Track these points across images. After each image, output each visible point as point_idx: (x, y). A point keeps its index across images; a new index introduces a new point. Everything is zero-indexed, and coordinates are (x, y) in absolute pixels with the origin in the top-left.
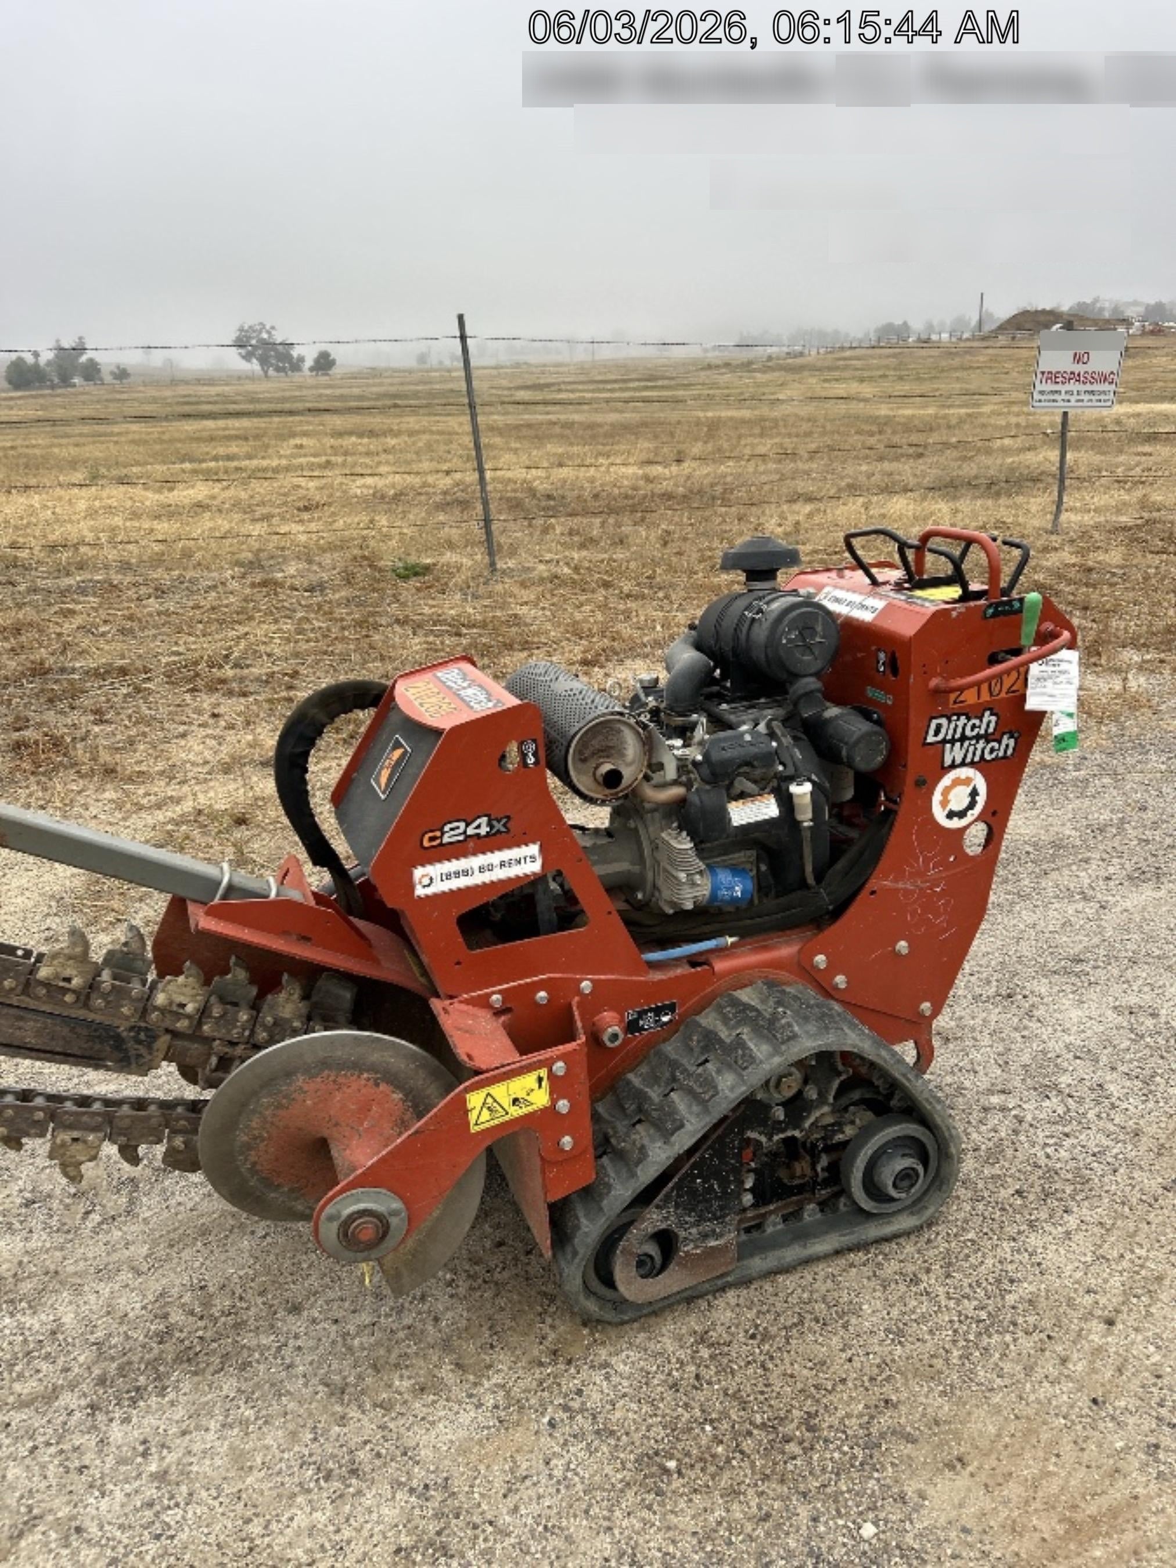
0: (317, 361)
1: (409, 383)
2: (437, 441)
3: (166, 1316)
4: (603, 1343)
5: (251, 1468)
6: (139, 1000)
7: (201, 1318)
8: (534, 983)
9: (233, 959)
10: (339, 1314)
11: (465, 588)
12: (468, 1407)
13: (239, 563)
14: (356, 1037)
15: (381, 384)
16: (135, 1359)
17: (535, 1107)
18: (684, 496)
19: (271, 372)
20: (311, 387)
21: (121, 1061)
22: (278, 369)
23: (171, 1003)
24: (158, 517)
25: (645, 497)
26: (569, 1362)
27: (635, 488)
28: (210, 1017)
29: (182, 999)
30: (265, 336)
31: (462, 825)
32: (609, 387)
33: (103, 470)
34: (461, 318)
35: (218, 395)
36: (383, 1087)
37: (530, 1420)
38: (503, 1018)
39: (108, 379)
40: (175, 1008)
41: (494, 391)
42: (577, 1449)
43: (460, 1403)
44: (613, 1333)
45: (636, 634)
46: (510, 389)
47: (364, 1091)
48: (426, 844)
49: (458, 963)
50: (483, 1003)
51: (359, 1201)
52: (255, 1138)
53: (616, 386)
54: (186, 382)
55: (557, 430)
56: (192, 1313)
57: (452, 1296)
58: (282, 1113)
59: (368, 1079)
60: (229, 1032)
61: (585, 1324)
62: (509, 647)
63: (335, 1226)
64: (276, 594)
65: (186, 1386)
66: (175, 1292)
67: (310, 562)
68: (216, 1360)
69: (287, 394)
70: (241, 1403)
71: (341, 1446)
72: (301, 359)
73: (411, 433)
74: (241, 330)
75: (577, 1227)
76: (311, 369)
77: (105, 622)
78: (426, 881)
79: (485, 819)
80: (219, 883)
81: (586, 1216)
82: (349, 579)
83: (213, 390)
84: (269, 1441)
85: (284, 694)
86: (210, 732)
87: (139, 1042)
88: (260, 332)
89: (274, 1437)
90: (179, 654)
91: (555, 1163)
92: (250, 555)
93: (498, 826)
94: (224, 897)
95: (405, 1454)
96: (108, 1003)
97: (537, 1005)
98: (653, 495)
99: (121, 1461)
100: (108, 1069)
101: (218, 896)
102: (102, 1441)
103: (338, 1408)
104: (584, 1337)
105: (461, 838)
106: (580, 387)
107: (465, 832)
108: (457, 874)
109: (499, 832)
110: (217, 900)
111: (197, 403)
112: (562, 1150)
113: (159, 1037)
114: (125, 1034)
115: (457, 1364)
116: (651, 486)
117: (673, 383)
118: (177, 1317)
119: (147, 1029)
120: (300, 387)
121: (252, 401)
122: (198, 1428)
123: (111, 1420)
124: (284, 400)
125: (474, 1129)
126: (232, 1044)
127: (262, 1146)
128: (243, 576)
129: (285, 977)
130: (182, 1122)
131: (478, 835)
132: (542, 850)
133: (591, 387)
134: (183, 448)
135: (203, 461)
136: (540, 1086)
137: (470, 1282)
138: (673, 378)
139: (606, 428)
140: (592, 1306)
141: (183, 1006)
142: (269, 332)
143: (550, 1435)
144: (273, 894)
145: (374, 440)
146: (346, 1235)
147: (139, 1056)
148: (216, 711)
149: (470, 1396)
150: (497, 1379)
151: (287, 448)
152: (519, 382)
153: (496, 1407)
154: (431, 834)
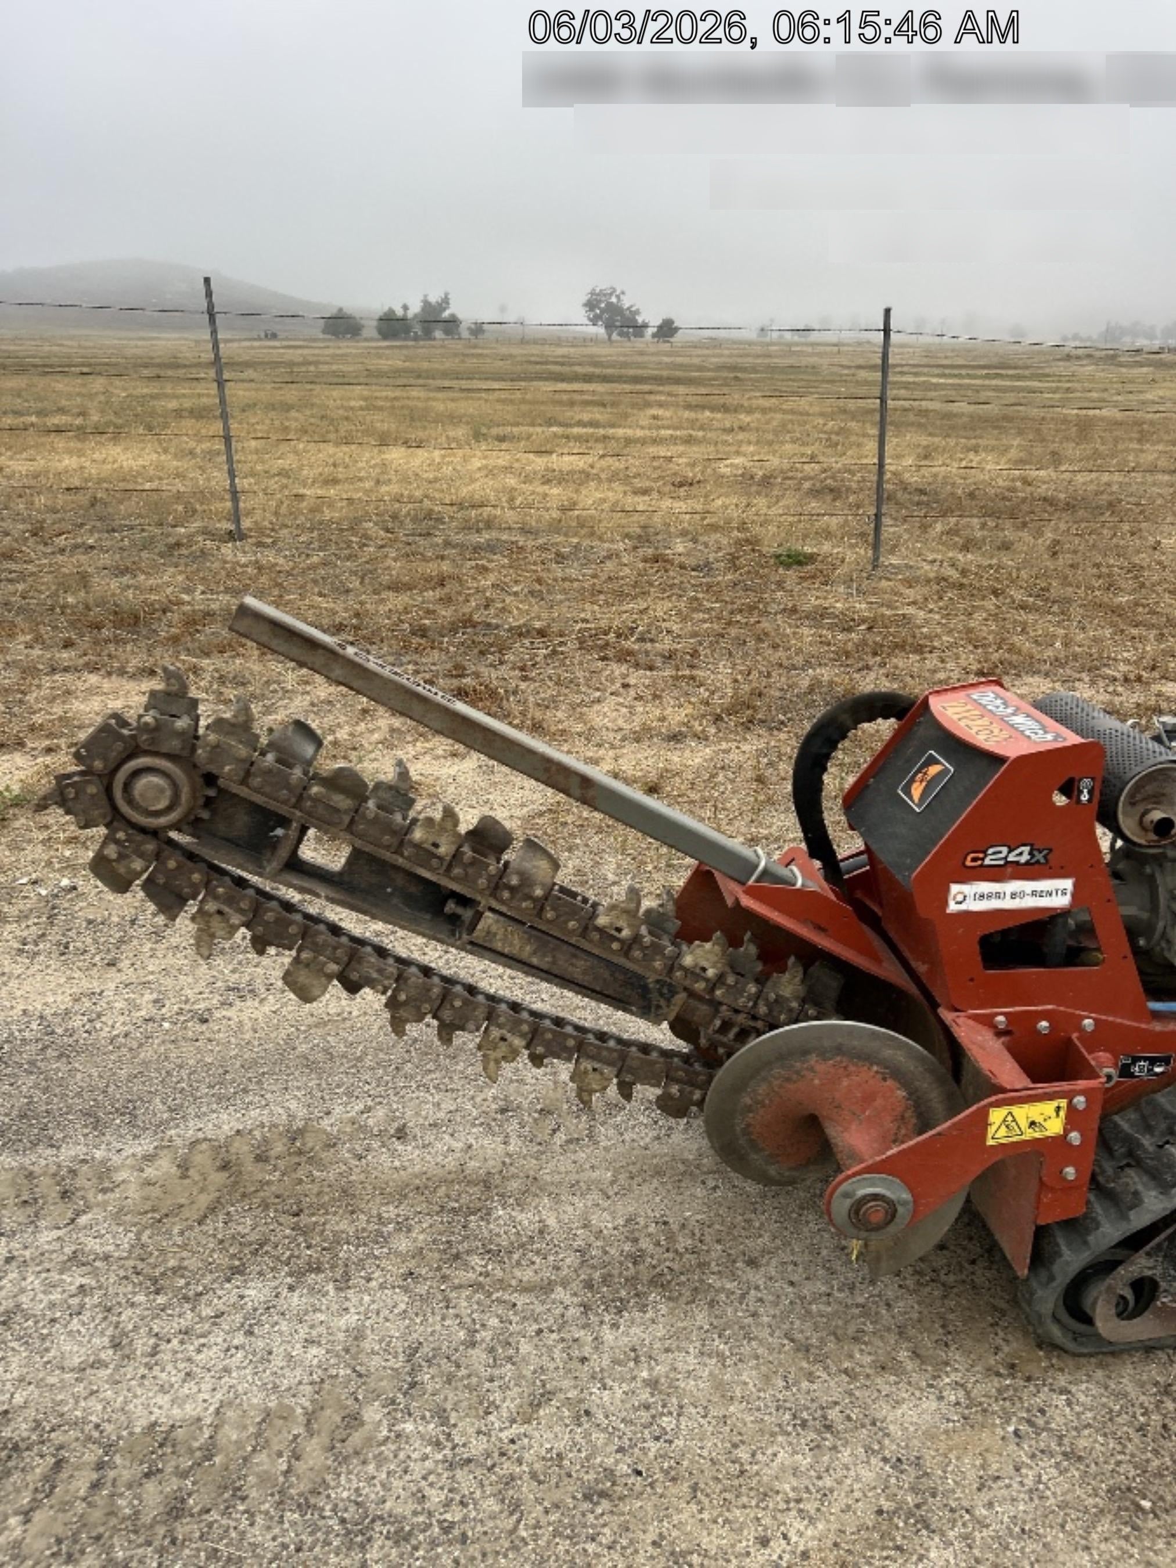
0: (660, 327)
1: (747, 355)
2: (792, 421)
3: (636, 1240)
4: (1062, 1370)
5: (732, 1398)
6: (670, 958)
7: (668, 1250)
8: (1036, 1012)
9: (747, 936)
10: (795, 1278)
11: (849, 581)
12: (931, 1397)
13: (627, 536)
14: (874, 1032)
15: (721, 356)
16: (616, 1272)
17: (1048, 1134)
18: (1068, 504)
19: (615, 336)
20: (653, 354)
21: (644, 1007)
22: (620, 334)
23: (696, 965)
24: (547, 482)
25: (1024, 500)
26: (1029, 1379)
27: (1013, 490)
28: (724, 984)
29: (705, 964)
30: (614, 300)
31: (1005, 850)
32: (956, 372)
33: (484, 430)
34: (888, 312)
35: (563, 356)
36: (889, 1082)
37: (994, 1425)
38: (1003, 1039)
39: (465, 334)
40: (698, 971)
41: (835, 369)
42: (1047, 1463)
43: (921, 1389)
44: (1071, 1362)
45: (1035, 650)
46: (849, 367)
47: (871, 1082)
48: (969, 863)
49: (972, 980)
50: (987, 1021)
51: (873, 1185)
52: (757, 1102)
53: (963, 372)
54: (535, 342)
55: (911, 417)
56: (658, 1244)
57: (900, 1286)
58: (791, 1086)
59: (877, 1072)
60: (736, 999)
61: (1040, 1346)
62: (901, 646)
63: (848, 1202)
64: (666, 571)
65: (663, 1309)
66: (642, 1221)
67: (695, 541)
68: (687, 1294)
69: (629, 359)
70: (715, 1336)
71: (813, 1400)
72: (645, 326)
73: (764, 411)
74: (592, 293)
75: (1059, 1254)
76: (654, 336)
77: (516, 582)
78: (960, 898)
79: (1027, 849)
80: (757, 866)
81: (1069, 1245)
82: (733, 562)
83: (561, 351)
84: (744, 1377)
85: (687, 672)
86: (621, 700)
87: (662, 995)
88: (611, 294)
89: (749, 1375)
90: (586, 621)
91: (1052, 1189)
92: (638, 530)
93: (1039, 857)
94: (757, 881)
95: (874, 1424)
96: (645, 955)
97: (1038, 1032)
98: (1034, 499)
99: (615, 1362)
100: (632, 1013)
101: (753, 878)
102: (596, 1339)
103: (805, 1365)
104: (1040, 1360)
105: (1002, 862)
106: (926, 370)
107: (1006, 858)
108: (989, 896)
109: (1038, 862)
110: (751, 882)
111: (546, 363)
112: (1065, 1179)
113: (677, 993)
114: (651, 986)
115: (914, 1352)
116: (1029, 489)
117: (1027, 372)
118: (645, 1244)
119: (670, 985)
120: (642, 353)
121: (596, 364)
122: (679, 1349)
123: (602, 1322)
124: (624, 365)
125: (990, 1142)
126: (737, 1011)
127: (761, 1111)
128: (635, 548)
129: (792, 960)
130: (680, 1073)
131: (1017, 863)
132: (1075, 886)
133: (937, 371)
134: (551, 410)
135: (571, 426)
136: (1058, 1115)
137: (917, 1277)
138: (1027, 367)
139: (965, 419)
140: (1056, 1332)
141: (704, 969)
142: (618, 297)
143: (1018, 1444)
144: (799, 883)
145: (727, 416)
146: (857, 1212)
147: (659, 1007)
148: (626, 681)
149: (931, 1386)
150: (955, 1377)
151: (644, 417)
152: (861, 362)
153: (958, 1403)
154: (972, 855)
